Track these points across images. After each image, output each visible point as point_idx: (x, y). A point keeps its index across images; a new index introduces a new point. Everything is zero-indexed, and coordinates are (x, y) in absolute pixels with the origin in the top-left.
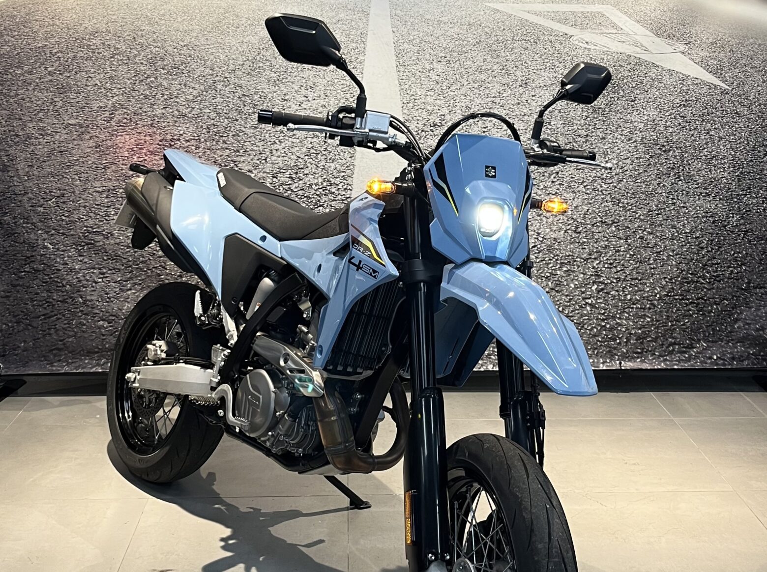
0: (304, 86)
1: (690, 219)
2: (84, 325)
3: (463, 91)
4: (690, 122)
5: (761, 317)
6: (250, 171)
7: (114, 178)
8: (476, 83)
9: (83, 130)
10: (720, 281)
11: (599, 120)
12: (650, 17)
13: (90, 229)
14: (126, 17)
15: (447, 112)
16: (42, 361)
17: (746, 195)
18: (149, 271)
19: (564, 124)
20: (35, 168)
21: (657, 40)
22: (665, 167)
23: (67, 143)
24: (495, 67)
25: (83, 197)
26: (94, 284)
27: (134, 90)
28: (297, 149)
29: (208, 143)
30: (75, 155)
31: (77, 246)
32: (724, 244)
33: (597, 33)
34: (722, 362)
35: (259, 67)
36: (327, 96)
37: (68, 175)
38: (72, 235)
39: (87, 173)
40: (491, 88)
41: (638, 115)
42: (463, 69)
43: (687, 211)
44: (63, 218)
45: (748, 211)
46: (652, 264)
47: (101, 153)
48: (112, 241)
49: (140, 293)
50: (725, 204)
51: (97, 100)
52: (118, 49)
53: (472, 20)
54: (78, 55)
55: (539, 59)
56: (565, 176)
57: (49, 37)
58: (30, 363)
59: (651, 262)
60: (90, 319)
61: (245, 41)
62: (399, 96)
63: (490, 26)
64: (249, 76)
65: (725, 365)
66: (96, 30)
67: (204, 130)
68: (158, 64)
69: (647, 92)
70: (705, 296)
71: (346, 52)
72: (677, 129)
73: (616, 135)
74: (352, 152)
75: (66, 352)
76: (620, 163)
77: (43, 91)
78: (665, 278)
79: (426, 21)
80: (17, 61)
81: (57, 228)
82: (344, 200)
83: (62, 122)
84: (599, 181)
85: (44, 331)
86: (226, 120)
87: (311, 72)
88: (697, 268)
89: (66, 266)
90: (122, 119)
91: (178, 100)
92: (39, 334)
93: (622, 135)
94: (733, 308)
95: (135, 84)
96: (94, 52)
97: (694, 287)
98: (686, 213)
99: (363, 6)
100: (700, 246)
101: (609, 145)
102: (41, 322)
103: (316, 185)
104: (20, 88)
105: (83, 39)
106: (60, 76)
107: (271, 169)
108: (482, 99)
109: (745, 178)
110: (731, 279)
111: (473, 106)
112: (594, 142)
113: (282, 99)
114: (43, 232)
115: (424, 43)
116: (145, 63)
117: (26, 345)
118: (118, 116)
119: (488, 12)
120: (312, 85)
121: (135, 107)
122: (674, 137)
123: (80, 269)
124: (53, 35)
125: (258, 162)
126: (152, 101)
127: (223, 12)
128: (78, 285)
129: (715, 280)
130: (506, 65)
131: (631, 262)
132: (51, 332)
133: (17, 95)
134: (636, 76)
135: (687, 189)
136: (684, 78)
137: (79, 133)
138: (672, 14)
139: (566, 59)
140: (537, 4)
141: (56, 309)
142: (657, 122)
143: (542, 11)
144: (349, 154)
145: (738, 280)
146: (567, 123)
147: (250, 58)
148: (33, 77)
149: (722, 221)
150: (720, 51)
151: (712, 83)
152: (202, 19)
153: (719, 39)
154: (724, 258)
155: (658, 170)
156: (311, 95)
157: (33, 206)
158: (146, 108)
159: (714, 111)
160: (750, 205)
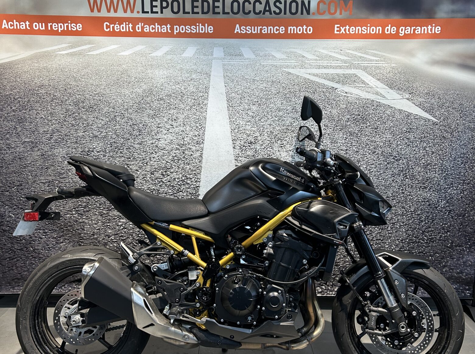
0: (171, 119)
1: (414, 203)
3: (268, 122)
4: (413, 142)
5: (460, 265)
6: (137, 170)
7: (52, 175)
8: (277, 117)
9: (34, 145)
11: (354, 140)
12: (386, 76)
14: (60, 76)
15: (259, 135)
16: (8, 286)
17: (450, 188)
18: (74, 232)
19: (332, 142)
20: (4, 168)
21: (390, 91)
22: (397, 170)
23: (23, 153)
24: (289, 107)
25: (33, 186)
26: (40, 239)
27: (65, 121)
28: (166, 157)
29: (111, 153)
30: (29, 160)
32: (436, 219)
33: (352, 87)
35: (143, 107)
36: (184, 125)
37: (25, 172)
39: (36, 171)
40: (286, 120)
41: (380, 137)
42: (268, 109)
43: (412, 198)
44: (21, 198)
45: (451, 198)
47: (45, 159)
49: (69, 245)
50: (437, 194)
51: (43, 127)
52: (55, 96)
53: (274, 79)
54: (31, 99)
57: (13, 89)
59: (389, 229)
60: (37, 261)
61: (134, 91)
62: (229, 125)
63: (285, 82)
64: (136, 113)
66: (42, 84)
67: (109, 145)
68: (80, 105)
69: (385, 123)
70: (424, 251)
71: (196, 99)
72: (405, 147)
73: (365, 149)
74: (200, 159)
75: (23, 280)
76: (368, 167)
77: (9, 122)
78: (398, 239)
79: (246, 80)
81: (17, 204)
82: (195, 188)
83: (21, 140)
85: (10, 267)
86: (122, 139)
87: (175, 110)
88: (418, 233)
90: (57, 139)
91: (92, 127)
92: (6, 269)
93: (369, 150)
94: (442, 259)
95: (66, 117)
96: (41, 98)
97: (417, 246)
98: (411, 199)
99: (207, 70)
100: (421, 220)
101: (361, 156)
102: (7, 262)
103: (178, 179)
105: (34, 90)
106: (20, 112)
107: (150, 169)
108: (280, 127)
109: (449, 177)
110: (441, 240)
111: (275, 132)
112: (351, 154)
113: (157, 126)
114: (9, 207)
115: (244, 93)
116: (72, 104)
118: (55, 137)
119: (284, 74)
120: (176, 118)
121: (66, 131)
122: (402, 151)
124: (15, 87)
125: (142, 165)
126: (76, 128)
127: (120, 73)
128: (30, 240)
129: (430, 241)
130: (295, 107)
131: (376, 229)
132: (14, 268)
134: (378, 113)
135: (411, 184)
136: (409, 115)
137: (31, 147)
138: (400, 75)
139: (333, 102)
140: (316, 69)
141: (17, 254)
142: (392, 142)
143: (318, 73)
144: (199, 160)
145: (445, 241)
146: (334, 142)
147: (137, 102)
148: (4, 113)
149: (435, 204)
150: (432, 98)
151: (427, 118)
152: (108, 78)
153: (431, 90)
154: (436, 228)
155: (392, 172)
156: (175, 124)
157: (2, 191)
158: (72, 132)
159: (428, 135)
160: (452, 194)
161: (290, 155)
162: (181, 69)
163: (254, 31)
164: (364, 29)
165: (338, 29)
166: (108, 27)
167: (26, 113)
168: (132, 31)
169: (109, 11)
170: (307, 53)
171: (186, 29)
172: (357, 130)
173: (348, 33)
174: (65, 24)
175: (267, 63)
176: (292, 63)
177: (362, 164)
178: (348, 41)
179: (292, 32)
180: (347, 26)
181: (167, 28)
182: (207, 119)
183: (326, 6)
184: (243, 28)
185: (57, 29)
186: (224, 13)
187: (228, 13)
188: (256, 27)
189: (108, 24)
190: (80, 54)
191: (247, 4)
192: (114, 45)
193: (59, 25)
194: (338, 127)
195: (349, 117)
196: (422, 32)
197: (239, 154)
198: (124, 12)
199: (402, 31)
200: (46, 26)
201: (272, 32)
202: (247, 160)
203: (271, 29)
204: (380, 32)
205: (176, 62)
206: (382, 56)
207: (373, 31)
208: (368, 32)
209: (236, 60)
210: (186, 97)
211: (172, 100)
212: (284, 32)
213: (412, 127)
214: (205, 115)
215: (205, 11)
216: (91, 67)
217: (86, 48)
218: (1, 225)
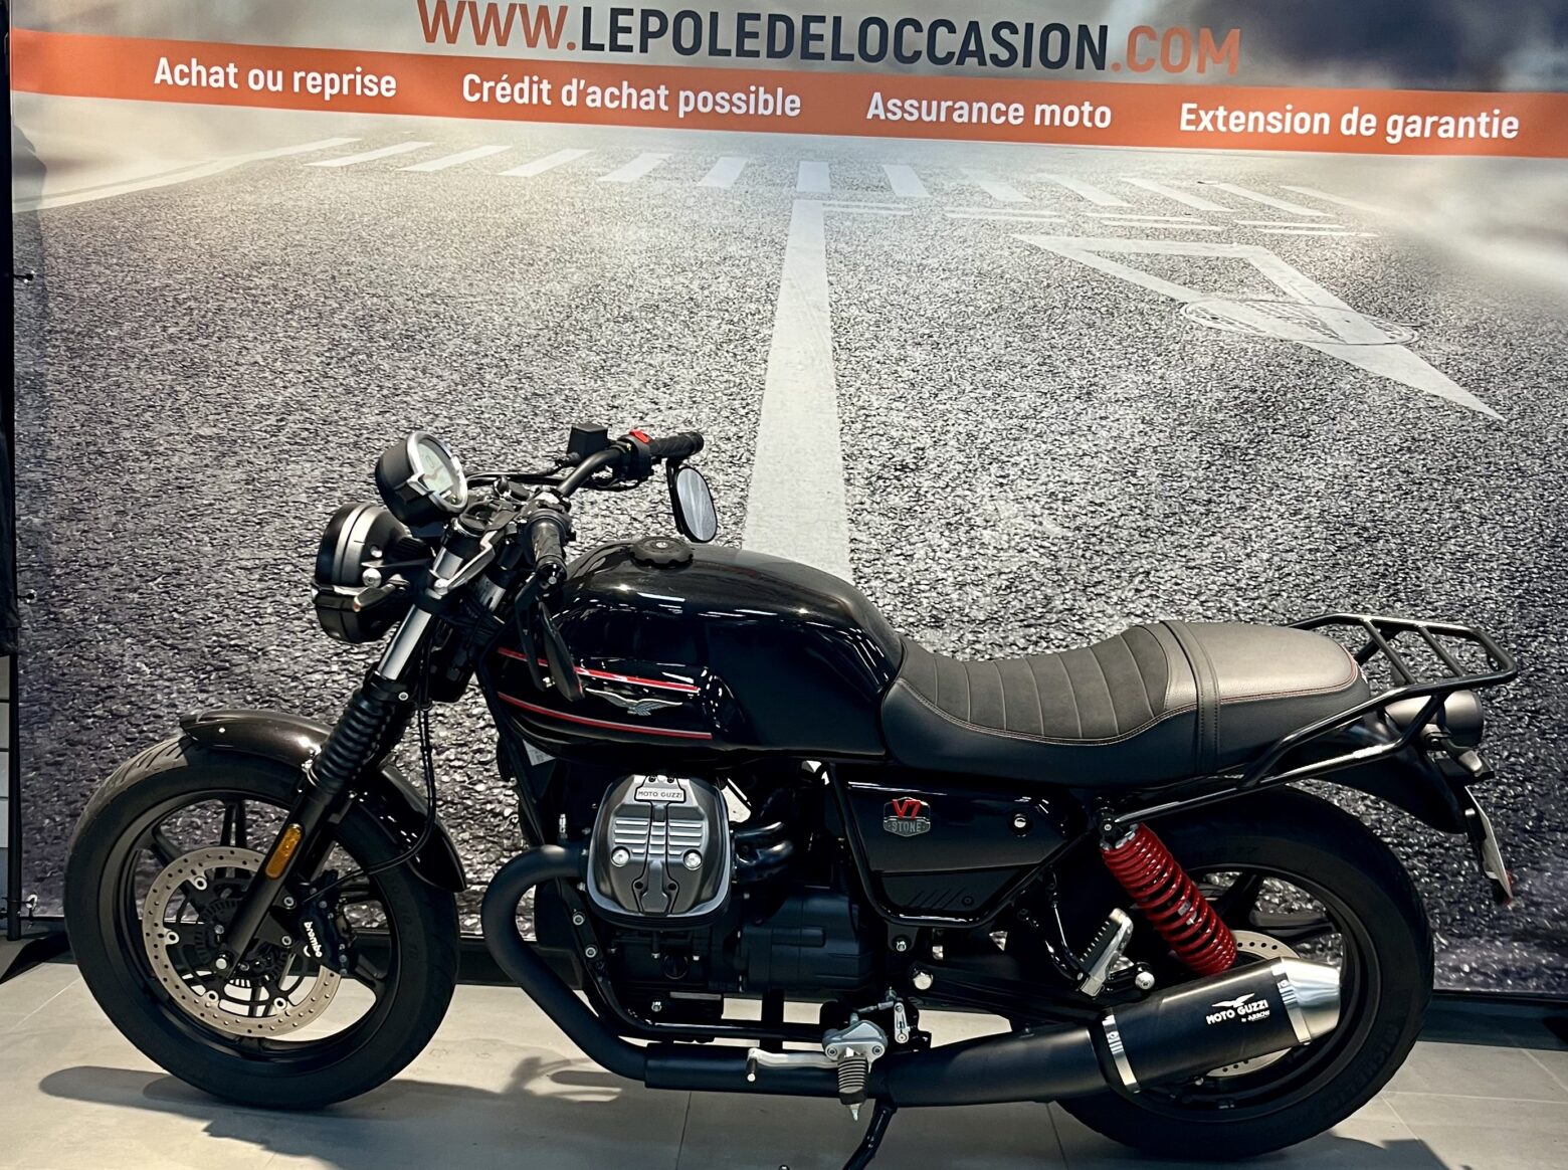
0: (653, 381)
2: (198, 828)
3: (963, 403)
4: (1420, 484)
7: (276, 544)
8: (989, 389)
9: (225, 447)
11: (1235, 471)
12: (1343, 270)
13: (225, 640)
14: (320, 237)
15: (930, 442)
17: (1536, 637)
19: (1164, 476)
20: (129, 518)
21: (1356, 316)
22: (1369, 572)
23: (192, 472)
24: (1028, 358)
25: (215, 576)
27: (326, 376)
28: (633, 502)
30: (206, 495)
31: (197, 671)
32: (1489, 736)
33: (1234, 301)
34: (1481, 978)
35: (568, 341)
36: (694, 402)
37: (191, 533)
38: (189, 650)
39: (227, 531)
40: (1018, 400)
41: (1315, 464)
42: (964, 360)
43: (1411, 663)
44: (176, 615)
45: (1540, 670)
47: (256, 494)
48: (265, 666)
51: (256, 392)
52: (301, 296)
53: (985, 266)
54: (227, 305)
55: (1117, 347)
56: (1162, 581)
57: (175, 270)
61: (543, 290)
62: (836, 409)
63: (1021, 278)
64: (547, 359)
65: (1489, 986)
66: (262, 260)
68: (376, 328)
69: (1333, 419)
71: (735, 320)
72: (1395, 497)
73: (1269, 502)
74: (739, 514)
76: (1276, 559)
77: (155, 372)
78: (1364, 798)
79: (896, 265)
80: (111, 312)
81: (161, 634)
83: (187, 430)
84: (1232, 593)
86: (497, 441)
87: (667, 355)
89: (174, 710)
90: (299, 431)
91: (408, 399)
93: (1280, 503)
95: (329, 364)
96: (257, 302)
99: (774, 232)
101: (1255, 522)
104: (113, 363)
105: (237, 276)
106: (190, 344)
108: (1000, 421)
109: (1534, 601)
110: (1504, 807)
111: (981, 435)
112: (1223, 515)
113: (608, 405)
114: (134, 641)
115: (889, 307)
116: (350, 325)
118: (292, 425)
119: (1019, 250)
120: (668, 381)
121: (326, 408)
122: (1386, 511)
124: (181, 266)
127: (504, 234)
130: (1050, 356)
133: (107, 376)
134: (1312, 387)
136: (1409, 396)
137: (217, 454)
138: (1388, 267)
139: (1171, 348)
140: (1118, 240)
142: (1353, 480)
143: (1125, 252)
144: (734, 519)
145: (1517, 811)
146: (1170, 474)
147: (551, 324)
148: (139, 344)
150: (1486, 343)
151: (1466, 408)
152: (464, 246)
153: (1483, 319)
155: (1353, 577)
156: (664, 400)
157: (118, 590)
158: (346, 411)
159: (1471, 463)
160: (1544, 658)
161: (1029, 512)
162: (695, 224)
163: (929, 114)
164: (1275, 118)
165: (1193, 117)
166: (475, 88)
167: (207, 346)
168: (548, 102)
169: (481, 40)
170: (1092, 187)
171: (715, 103)
172: (1246, 441)
173: (1223, 129)
174: (344, 76)
175: (965, 216)
176: (1043, 216)
177: (1256, 547)
178: (1224, 154)
179: (1047, 122)
180: (1221, 108)
181: (657, 97)
182: (766, 386)
183: (1157, 45)
184: (895, 105)
185: (318, 89)
186: (837, 56)
187: (850, 57)
188: (934, 104)
189: (478, 80)
190: (384, 167)
191: (908, 30)
192: (489, 144)
193: (328, 77)
194: (1184, 428)
195: (1220, 395)
196: (1461, 134)
197: (862, 503)
198: (529, 46)
199: (1395, 127)
200: (288, 82)
201: (984, 120)
202: (889, 522)
203: (980, 109)
204: (1326, 131)
205: (679, 205)
206: (1330, 206)
207: (1302, 125)
208: (1287, 130)
209: (869, 204)
210: (704, 313)
211: (659, 323)
212: (1020, 120)
213: (1419, 434)
214: (762, 372)
215: (777, 49)
216: (415, 210)
217: (405, 150)
218: (107, 698)
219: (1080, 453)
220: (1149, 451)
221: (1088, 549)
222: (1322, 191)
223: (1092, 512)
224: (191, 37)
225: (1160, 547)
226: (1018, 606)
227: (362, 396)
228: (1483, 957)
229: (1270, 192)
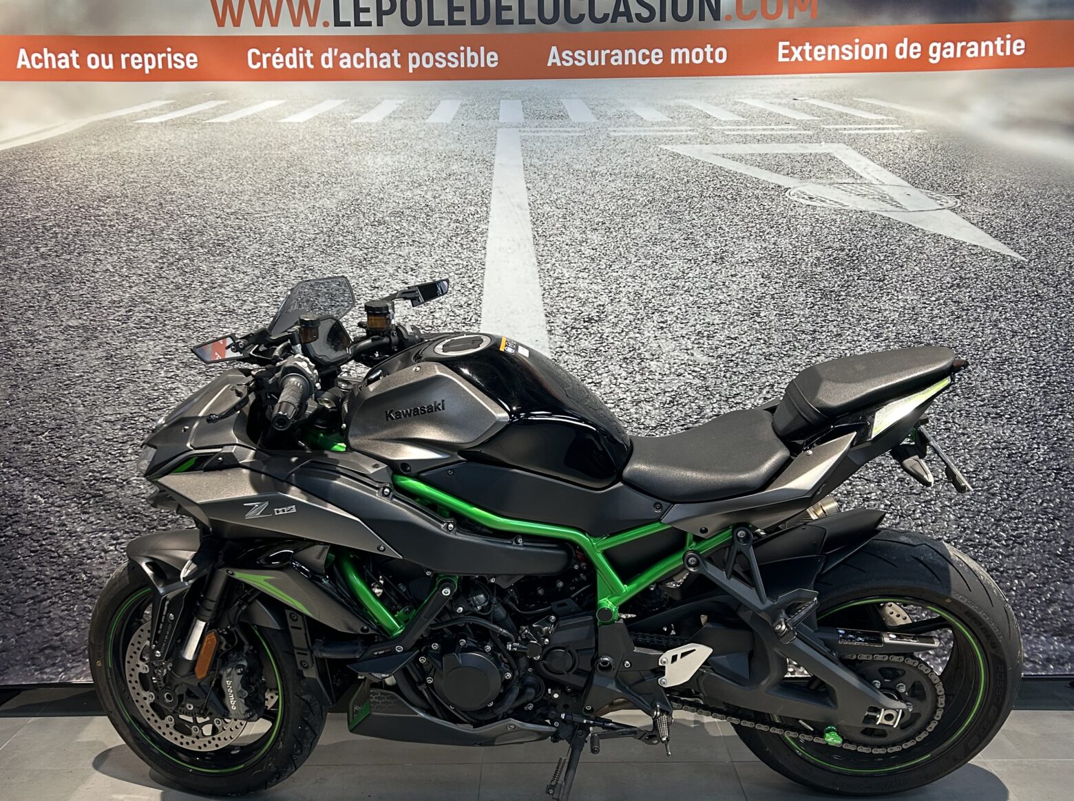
0: (402, 267)
1: (974, 452)
3: (630, 270)
4: (968, 310)
7: (132, 402)
8: (649, 259)
9: (89, 334)
10: (1022, 544)
11: (832, 309)
12: (903, 158)
13: (98, 474)
14: (149, 175)
15: (608, 300)
16: (29, 666)
17: (1057, 415)
19: (780, 315)
20: (20, 389)
21: (914, 192)
23: (65, 353)
24: (676, 236)
25: (88, 428)
26: (103, 554)
27: (160, 277)
30: (77, 369)
31: (79, 498)
32: (1027, 489)
33: (824, 185)
34: (1031, 665)
35: (338, 242)
37: (68, 398)
38: (73, 484)
39: (94, 395)
40: (670, 266)
41: (890, 300)
42: (629, 239)
43: (968, 440)
44: (60, 459)
45: (1061, 439)
46: (917, 519)
47: (114, 366)
48: (129, 492)
50: (1026, 429)
51: (109, 292)
52: (138, 219)
53: (641, 170)
54: (83, 229)
55: (740, 223)
57: (42, 206)
58: (11, 669)
59: (918, 516)
61: (317, 205)
62: (538, 280)
63: (667, 177)
64: (323, 255)
65: (1037, 670)
66: (107, 194)
68: (195, 240)
69: (902, 267)
70: (1001, 565)
71: (461, 219)
72: (950, 320)
73: (858, 329)
75: (64, 652)
77: (32, 281)
79: (575, 173)
81: (51, 473)
83: (60, 323)
85: (33, 621)
87: (412, 248)
88: (987, 525)
89: (64, 528)
90: (143, 319)
91: (223, 290)
92: (25, 626)
93: (866, 330)
94: (1044, 584)
95: (162, 268)
96: (105, 225)
97: (984, 553)
98: (967, 444)
99: (485, 153)
100: (991, 491)
101: (848, 344)
102: (27, 609)
105: (89, 207)
106: (57, 259)
108: (658, 282)
109: (1054, 390)
110: (1039, 540)
111: (645, 293)
112: (825, 341)
113: (371, 286)
114: (31, 480)
115: (572, 204)
116: (175, 238)
117: (6, 642)
118: (138, 314)
119: (665, 157)
120: (414, 267)
121: (162, 300)
122: (944, 331)
123: (83, 532)
124: (47, 202)
126: (185, 292)
127: (286, 165)
128: (81, 555)
129: (1015, 542)
130: (692, 233)
132: (43, 623)
134: (885, 244)
135: (967, 407)
136: (957, 246)
137: (81, 339)
138: (936, 154)
139: (780, 221)
140: (736, 144)
141: (50, 590)
142: (918, 310)
143: (742, 153)
145: (1050, 541)
146: (784, 313)
147: (325, 230)
148: (19, 261)
149: (1022, 454)
150: (1010, 205)
151: (998, 253)
152: (257, 176)
153: (1006, 188)
154: (1028, 510)
157: (17, 443)
158: (177, 302)
159: (1003, 293)
160: (1063, 430)
161: (683, 347)
162: (426, 151)
163: (593, 60)
164: (847, 49)
165: (787, 51)
166: (257, 59)
167: (70, 259)
168: (311, 66)
169: (259, 23)
170: (716, 108)
171: (435, 61)
172: (839, 286)
173: (810, 59)
174: (159, 55)
175: (624, 134)
176: (682, 131)
178: (811, 78)
179: (680, 61)
180: (807, 44)
181: (392, 59)
182: (486, 267)
184: (567, 55)
185: (140, 66)
186: (523, 21)
187: (532, 22)
188: (597, 52)
189: (258, 53)
190: (193, 121)
192: (271, 99)
193: (146, 56)
194: (793, 280)
195: (818, 254)
196: (983, 54)
197: (561, 347)
198: (295, 25)
199: (935, 52)
200: (117, 61)
201: (634, 62)
202: (582, 360)
203: (630, 55)
204: (885, 56)
205: (413, 137)
206: (891, 111)
207: (867, 54)
208: (857, 57)
209: (553, 129)
210: (437, 215)
211: (405, 224)
212: (661, 61)
213: (965, 274)
214: (483, 257)
215: (478, 19)
216: (218, 151)
217: (207, 108)
218: (14, 522)
219: (718, 302)
220: (768, 298)
221: (728, 371)
222: (885, 100)
223: (729, 344)
224: (42, 33)
225: (780, 367)
226: (680, 415)
227: (188, 290)
228: (1032, 649)
229: (846, 103)
